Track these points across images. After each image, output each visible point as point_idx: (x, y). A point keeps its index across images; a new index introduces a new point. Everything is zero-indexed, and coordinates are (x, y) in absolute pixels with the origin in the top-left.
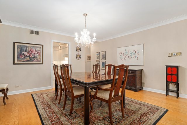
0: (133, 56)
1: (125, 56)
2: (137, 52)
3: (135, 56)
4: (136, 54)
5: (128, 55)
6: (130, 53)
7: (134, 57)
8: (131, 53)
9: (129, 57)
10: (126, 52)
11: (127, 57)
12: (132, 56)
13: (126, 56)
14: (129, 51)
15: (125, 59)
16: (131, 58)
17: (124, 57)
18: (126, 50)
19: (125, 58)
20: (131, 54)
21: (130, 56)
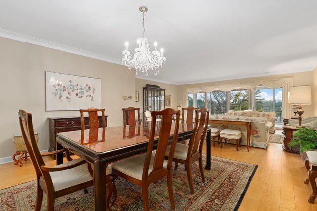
0: (86, 94)
1: (69, 93)
2: (91, 89)
3: (88, 95)
4: (91, 92)
5: (76, 92)
6: (79, 87)
7: (86, 97)
8: (82, 89)
9: (77, 95)
10: (71, 85)
11: (73, 94)
12: (83, 94)
13: (71, 93)
14: (78, 85)
15: (67, 98)
16: (82, 97)
17: (65, 94)
18: (70, 81)
19: (69, 96)
20: (81, 91)
21: (79, 94)
